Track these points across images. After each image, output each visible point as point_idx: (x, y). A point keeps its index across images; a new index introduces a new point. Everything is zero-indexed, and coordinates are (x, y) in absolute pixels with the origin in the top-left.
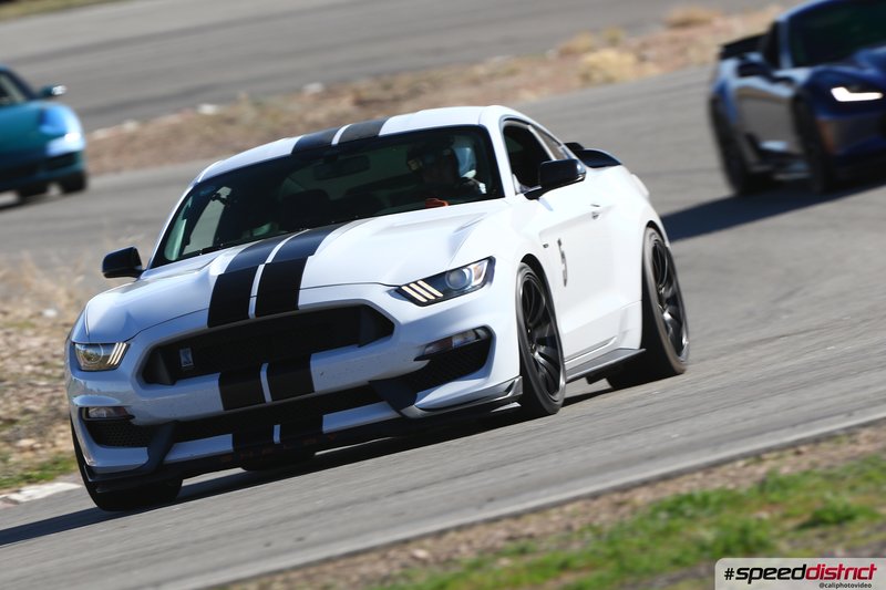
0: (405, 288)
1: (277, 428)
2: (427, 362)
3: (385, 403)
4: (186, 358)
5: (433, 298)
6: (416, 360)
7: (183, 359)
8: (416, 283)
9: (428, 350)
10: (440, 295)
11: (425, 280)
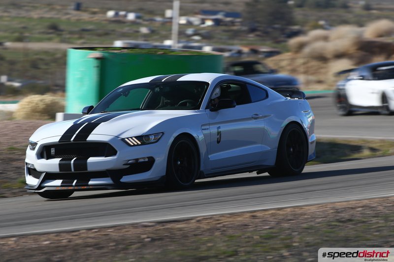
0: (126, 139)
1: (75, 181)
2: (129, 166)
3: (109, 178)
4: (53, 151)
5: (136, 144)
6: (123, 165)
7: (52, 152)
8: (131, 138)
9: (130, 162)
10: (140, 143)
11: (135, 137)
